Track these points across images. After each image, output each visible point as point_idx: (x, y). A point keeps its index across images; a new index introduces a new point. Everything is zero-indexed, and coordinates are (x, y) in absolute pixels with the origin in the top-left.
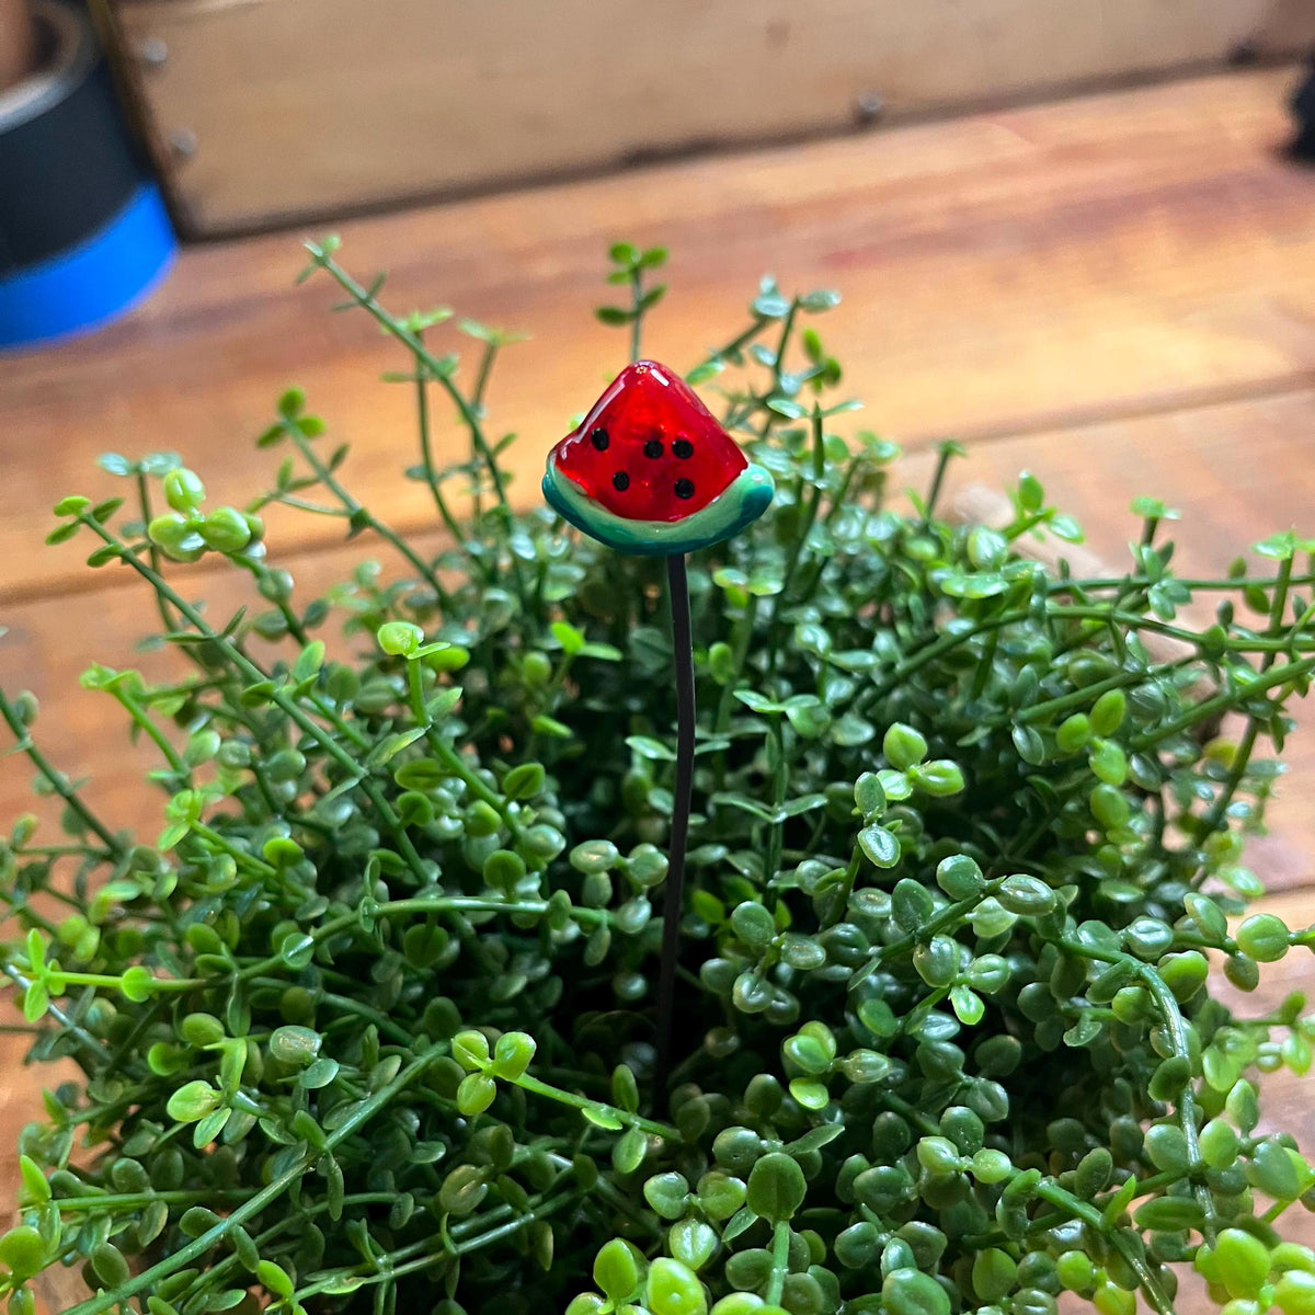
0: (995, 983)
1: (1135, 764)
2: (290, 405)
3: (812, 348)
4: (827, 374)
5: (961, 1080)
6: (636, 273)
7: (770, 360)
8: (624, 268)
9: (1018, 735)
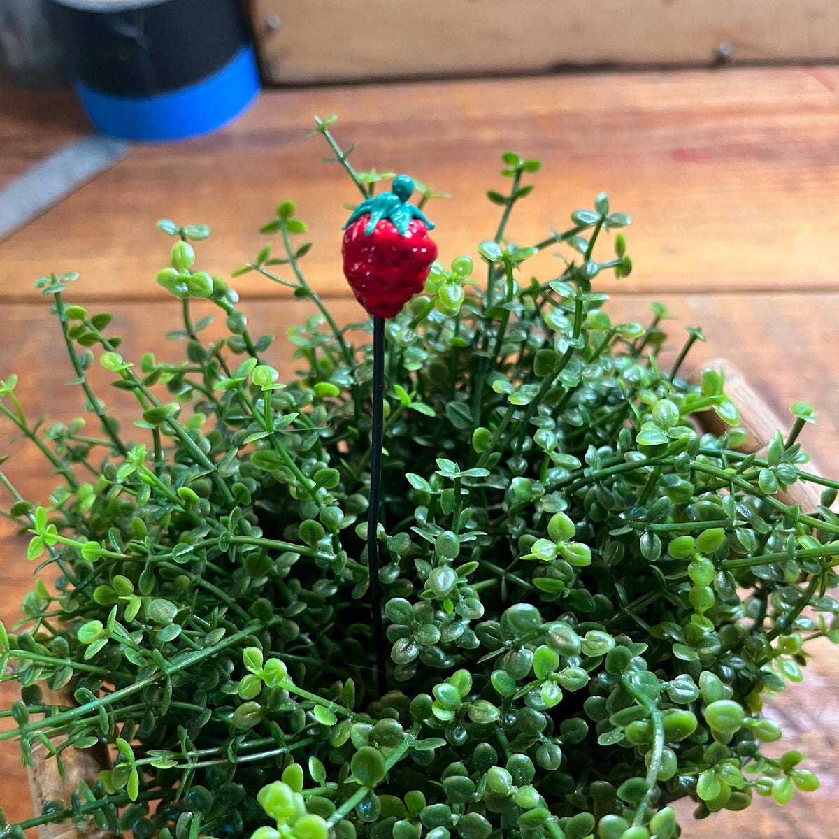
0: (576, 685)
1: (720, 577)
2: (285, 211)
3: (620, 248)
4: (624, 268)
5: (539, 737)
6: (519, 173)
7: (584, 248)
8: (512, 168)
9: (645, 539)
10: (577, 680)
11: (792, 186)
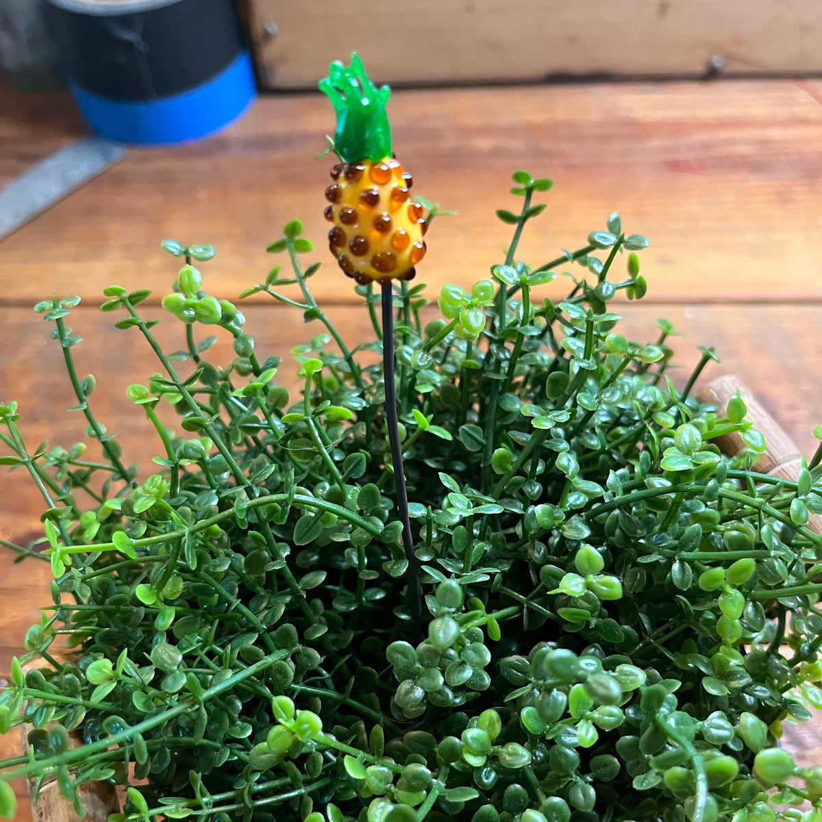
0: (610, 724)
1: (750, 608)
2: (293, 230)
3: (633, 267)
4: (637, 288)
5: (571, 776)
6: (529, 191)
7: (600, 269)
8: (523, 186)
9: (676, 567)
10: (612, 719)
11: (784, 199)
